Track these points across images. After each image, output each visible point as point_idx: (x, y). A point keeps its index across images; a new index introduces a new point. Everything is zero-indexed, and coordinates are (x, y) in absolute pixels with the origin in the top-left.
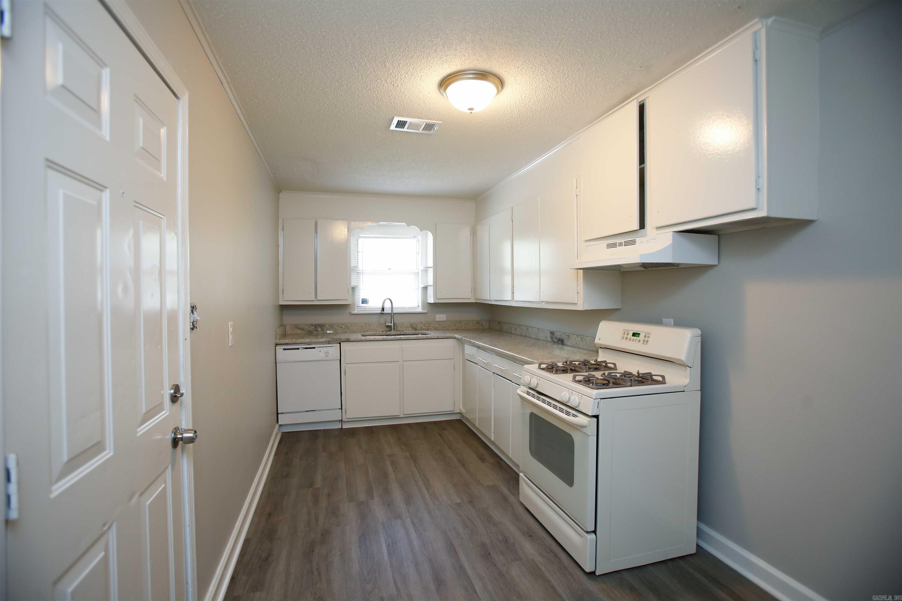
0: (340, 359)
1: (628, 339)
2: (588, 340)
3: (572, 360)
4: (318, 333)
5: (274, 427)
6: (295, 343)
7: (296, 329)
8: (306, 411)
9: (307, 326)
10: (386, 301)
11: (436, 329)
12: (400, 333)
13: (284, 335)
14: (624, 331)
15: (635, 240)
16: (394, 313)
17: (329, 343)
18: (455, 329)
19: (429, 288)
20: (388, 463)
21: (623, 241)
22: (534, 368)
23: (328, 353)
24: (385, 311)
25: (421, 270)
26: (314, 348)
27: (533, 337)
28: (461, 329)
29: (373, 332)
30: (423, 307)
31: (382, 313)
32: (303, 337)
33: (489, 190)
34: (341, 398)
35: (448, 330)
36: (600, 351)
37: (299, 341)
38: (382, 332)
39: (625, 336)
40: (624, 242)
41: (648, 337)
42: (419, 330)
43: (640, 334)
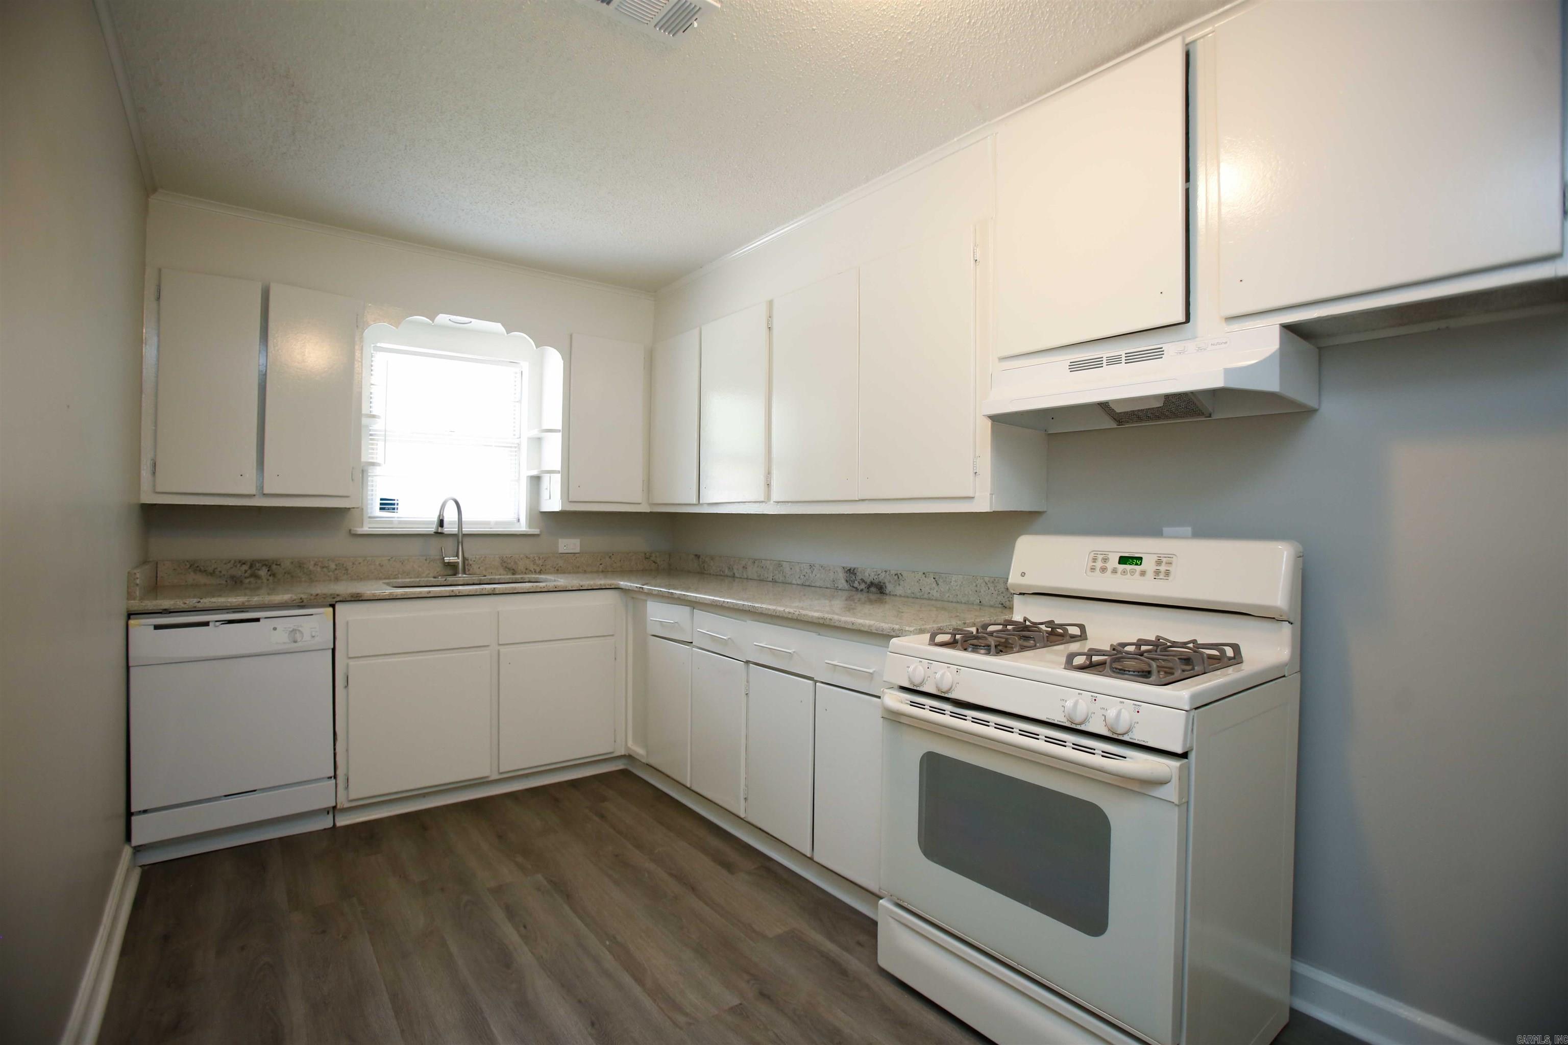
0: (332, 647)
1: (1109, 570)
2: (956, 581)
3: (987, 622)
4: (259, 581)
5: (118, 854)
6: (195, 607)
7: (192, 573)
8: (226, 796)
9: (225, 564)
10: (448, 503)
11: (558, 571)
12: (481, 580)
13: (155, 588)
14: (1092, 555)
15: (1162, 348)
16: (464, 533)
17: (301, 605)
18: (600, 570)
19: (546, 479)
20: (498, 915)
21: (1123, 353)
22: (918, 643)
23: (297, 632)
24: (447, 529)
25: (529, 439)
26: (257, 620)
27: (794, 582)
28: (611, 571)
29: (411, 578)
30: (531, 521)
31: (439, 531)
32: (219, 590)
33: (701, 267)
34: (335, 749)
35: (585, 572)
36: (1017, 600)
37: (207, 602)
38: (435, 577)
39: (1099, 564)
40: (1124, 356)
41: (1166, 563)
42: (522, 573)
43: (1141, 559)
